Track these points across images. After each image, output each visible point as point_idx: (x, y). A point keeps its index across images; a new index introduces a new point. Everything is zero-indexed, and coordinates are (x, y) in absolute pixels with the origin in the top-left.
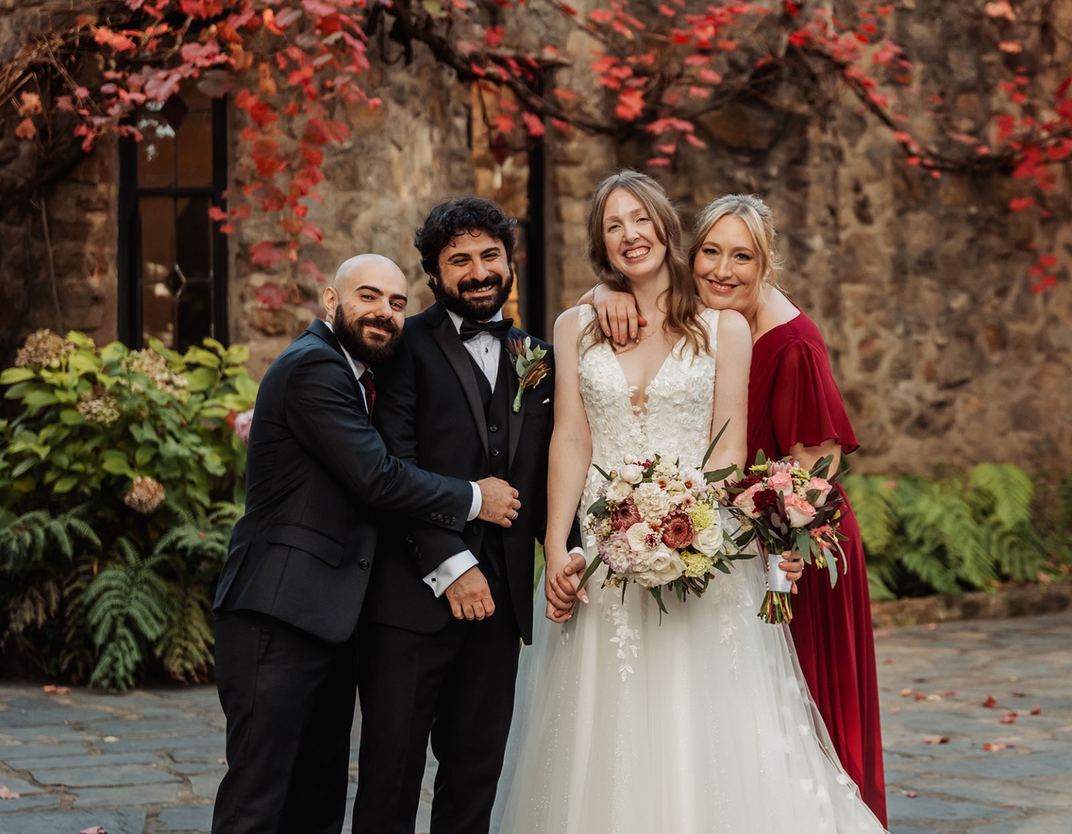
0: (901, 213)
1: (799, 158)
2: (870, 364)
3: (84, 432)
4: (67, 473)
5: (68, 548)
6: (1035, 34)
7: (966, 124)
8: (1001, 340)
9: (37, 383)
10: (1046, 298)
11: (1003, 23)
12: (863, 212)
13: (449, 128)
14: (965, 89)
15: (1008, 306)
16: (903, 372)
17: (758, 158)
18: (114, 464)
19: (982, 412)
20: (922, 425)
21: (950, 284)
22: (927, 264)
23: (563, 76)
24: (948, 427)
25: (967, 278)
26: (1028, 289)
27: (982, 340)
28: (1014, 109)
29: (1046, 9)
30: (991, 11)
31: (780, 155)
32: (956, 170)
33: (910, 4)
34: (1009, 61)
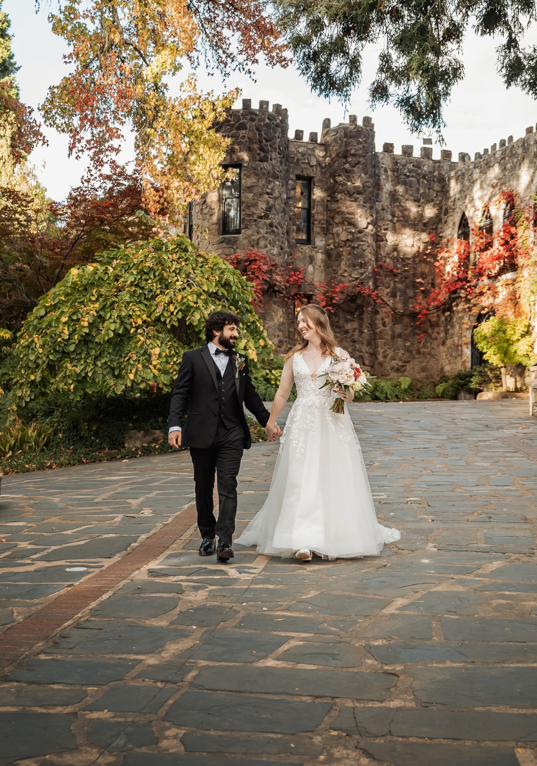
0: (394, 325)
1: (362, 313)
2: (385, 357)
6: (430, 285)
7: (411, 306)
8: (419, 352)
10: (431, 343)
11: (420, 283)
12: (384, 324)
13: (288, 308)
14: (411, 298)
15: (421, 345)
16: (393, 359)
17: (352, 314)
19: (413, 368)
20: (398, 370)
21: (406, 340)
22: (400, 336)
23: (314, 297)
24: (404, 371)
25: (410, 339)
26: (426, 342)
27: (414, 352)
28: (423, 302)
29: (433, 280)
30: (418, 280)
31: (357, 313)
32: (408, 316)
33: (397, 280)
34: (423, 291)
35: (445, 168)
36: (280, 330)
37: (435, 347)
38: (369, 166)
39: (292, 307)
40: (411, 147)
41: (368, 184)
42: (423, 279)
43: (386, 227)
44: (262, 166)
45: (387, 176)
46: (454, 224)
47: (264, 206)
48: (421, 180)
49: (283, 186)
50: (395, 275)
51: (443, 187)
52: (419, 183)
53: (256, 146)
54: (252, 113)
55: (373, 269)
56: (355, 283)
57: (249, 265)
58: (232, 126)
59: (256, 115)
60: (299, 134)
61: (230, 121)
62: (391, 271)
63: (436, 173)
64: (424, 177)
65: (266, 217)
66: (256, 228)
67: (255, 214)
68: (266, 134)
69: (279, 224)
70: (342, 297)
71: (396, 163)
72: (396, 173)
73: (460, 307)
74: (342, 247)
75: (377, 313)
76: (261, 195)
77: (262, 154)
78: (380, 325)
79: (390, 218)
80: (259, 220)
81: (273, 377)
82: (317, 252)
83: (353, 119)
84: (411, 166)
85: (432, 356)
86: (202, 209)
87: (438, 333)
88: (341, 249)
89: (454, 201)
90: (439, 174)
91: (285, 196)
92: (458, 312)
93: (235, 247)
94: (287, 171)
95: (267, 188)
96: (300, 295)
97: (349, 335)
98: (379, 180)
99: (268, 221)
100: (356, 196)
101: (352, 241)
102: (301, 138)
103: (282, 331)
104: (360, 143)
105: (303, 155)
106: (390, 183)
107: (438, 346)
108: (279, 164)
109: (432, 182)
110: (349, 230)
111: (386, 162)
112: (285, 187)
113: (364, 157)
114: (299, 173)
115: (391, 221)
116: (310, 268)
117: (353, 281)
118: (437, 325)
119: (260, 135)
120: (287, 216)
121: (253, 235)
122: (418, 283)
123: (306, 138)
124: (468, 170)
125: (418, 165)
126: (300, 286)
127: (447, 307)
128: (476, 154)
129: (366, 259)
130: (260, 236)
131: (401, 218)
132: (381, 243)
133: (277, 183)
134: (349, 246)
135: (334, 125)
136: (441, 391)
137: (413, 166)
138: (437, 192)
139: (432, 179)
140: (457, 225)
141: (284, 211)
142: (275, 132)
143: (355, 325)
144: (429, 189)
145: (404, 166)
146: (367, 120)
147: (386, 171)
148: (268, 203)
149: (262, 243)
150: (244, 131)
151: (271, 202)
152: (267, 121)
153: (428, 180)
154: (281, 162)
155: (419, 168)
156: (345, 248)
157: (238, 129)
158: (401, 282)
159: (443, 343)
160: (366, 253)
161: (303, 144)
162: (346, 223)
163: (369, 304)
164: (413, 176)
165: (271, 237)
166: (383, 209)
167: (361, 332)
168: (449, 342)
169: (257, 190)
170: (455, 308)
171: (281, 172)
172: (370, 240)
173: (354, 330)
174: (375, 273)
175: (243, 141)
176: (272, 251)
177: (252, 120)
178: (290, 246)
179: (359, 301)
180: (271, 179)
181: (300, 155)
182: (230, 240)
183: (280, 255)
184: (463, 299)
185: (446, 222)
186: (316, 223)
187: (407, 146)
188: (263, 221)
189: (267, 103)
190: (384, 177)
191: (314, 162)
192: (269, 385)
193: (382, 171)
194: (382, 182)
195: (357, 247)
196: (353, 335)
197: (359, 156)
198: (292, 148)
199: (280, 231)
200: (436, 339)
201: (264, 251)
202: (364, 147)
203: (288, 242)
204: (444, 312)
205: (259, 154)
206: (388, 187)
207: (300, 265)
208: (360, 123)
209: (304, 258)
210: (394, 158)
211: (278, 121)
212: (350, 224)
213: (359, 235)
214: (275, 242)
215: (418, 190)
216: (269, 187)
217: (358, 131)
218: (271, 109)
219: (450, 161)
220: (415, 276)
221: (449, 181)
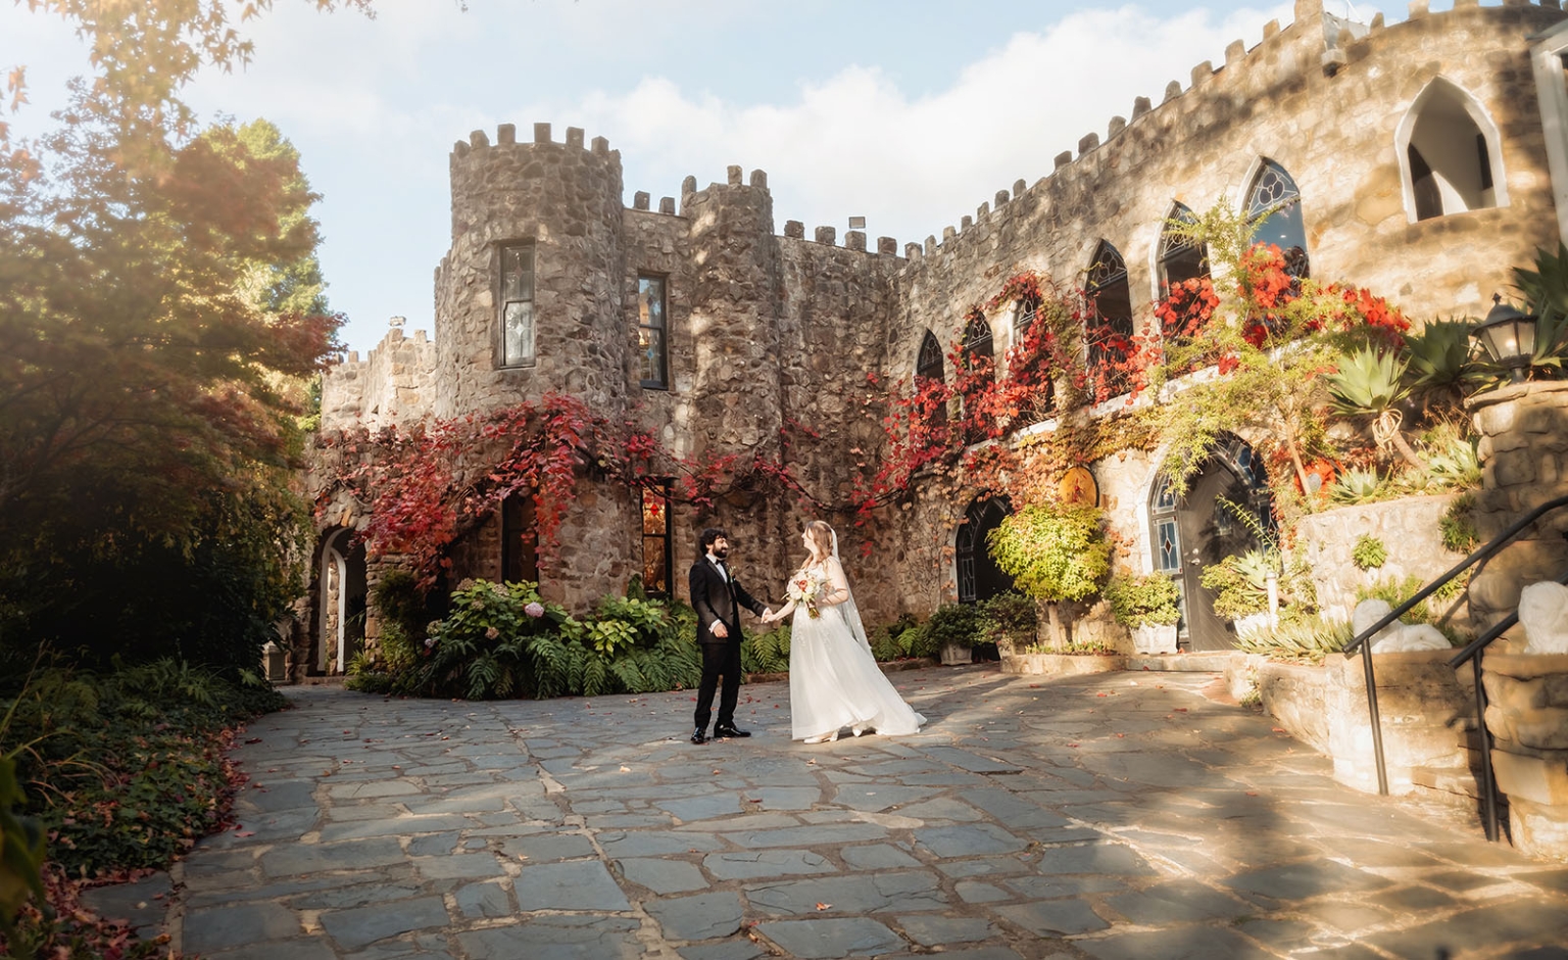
1: (763, 509)
3: (476, 612)
4: (470, 627)
5: (464, 652)
6: (873, 459)
7: (844, 494)
8: (860, 574)
9: (463, 597)
10: (880, 559)
11: (857, 455)
13: (630, 502)
14: (843, 480)
15: (864, 562)
17: (746, 510)
18: (483, 624)
23: (676, 483)
26: (872, 555)
28: (864, 487)
29: (877, 450)
30: (853, 451)
31: (755, 509)
32: (840, 511)
33: (818, 450)
34: (862, 469)
35: (887, 266)
36: (614, 544)
37: (887, 564)
38: (765, 254)
39: (637, 501)
40: (831, 231)
41: (764, 283)
42: (862, 450)
43: (796, 360)
44: (573, 242)
45: (795, 276)
46: (910, 353)
47: (578, 315)
48: (850, 284)
49: (614, 282)
50: (816, 443)
51: (886, 297)
52: (847, 290)
53: (561, 206)
54: (555, 148)
55: (779, 430)
56: (749, 454)
57: (549, 420)
58: (516, 171)
59: (561, 152)
60: (642, 199)
61: (512, 162)
62: (809, 435)
63: (874, 274)
64: (854, 280)
65: (583, 334)
66: (563, 355)
67: (560, 327)
68: (578, 186)
69: (608, 348)
70: (728, 480)
71: (808, 255)
72: (808, 272)
73: (932, 494)
74: (723, 392)
75: (788, 508)
76: (572, 294)
77: (573, 222)
78: (794, 529)
79: (803, 345)
80: (568, 339)
81: (599, 637)
82: (679, 403)
83: (735, 173)
84: (832, 262)
85: (883, 580)
86: (464, 325)
87: (891, 540)
88: (722, 396)
89: (909, 315)
90: (878, 275)
91: (618, 301)
92: (928, 502)
93: (523, 390)
94: (622, 259)
95: (583, 282)
96: (650, 478)
97: (743, 549)
98: (781, 281)
99: (587, 343)
100: (744, 302)
101: (741, 381)
102: (647, 206)
103: (619, 546)
104: (747, 213)
105: (650, 234)
106: (800, 288)
107: (892, 561)
108: (605, 243)
109: (868, 289)
110: (735, 363)
111: (792, 252)
112: (617, 285)
113: (756, 236)
114: (642, 264)
115: (805, 350)
116: (668, 433)
117: (745, 451)
118: (890, 527)
119: (568, 187)
120: (622, 336)
121: (558, 367)
122: (854, 455)
123: (655, 207)
124: (934, 257)
125: (843, 259)
126: (650, 461)
127: (908, 494)
128: (947, 229)
129: (767, 412)
130: (571, 368)
131: (821, 347)
132: (790, 388)
133: (602, 275)
134: (736, 390)
135: (701, 187)
136: (909, 644)
137: (836, 260)
138: (877, 304)
139: (867, 283)
140: (916, 354)
141: (616, 326)
142: (597, 186)
143: (753, 530)
144: (864, 299)
145: (821, 260)
146: (759, 177)
147: (792, 267)
148: (585, 309)
149: (576, 382)
150: (538, 180)
151: (592, 308)
152: (581, 164)
153: (861, 286)
154: (610, 241)
155: (847, 264)
156: (729, 394)
157: (528, 175)
158: (827, 453)
159: (901, 557)
160: (767, 402)
161: (650, 216)
162: (729, 350)
163: (774, 493)
164: (836, 277)
165: (592, 372)
166: (790, 331)
167: (763, 543)
168: (911, 555)
169: (562, 286)
170: (922, 496)
171: (609, 256)
172: (771, 379)
173: (751, 539)
174: (782, 440)
175: (537, 196)
176: (595, 398)
177: (553, 160)
178: (629, 391)
179: (757, 488)
180: (590, 267)
181: (643, 235)
182: (514, 377)
183: (611, 404)
184: (939, 479)
185: (894, 353)
186: (677, 351)
187: (824, 229)
188: (577, 341)
189: (580, 133)
190: (789, 277)
191: (669, 248)
192: (590, 654)
193: (786, 266)
194: (787, 285)
195: (751, 392)
196: (748, 548)
197: (749, 235)
198: (630, 223)
199: (611, 362)
200: (888, 549)
201: (580, 396)
202: (755, 219)
203: (626, 382)
204: (899, 504)
205: (567, 221)
206: (796, 293)
207: (648, 424)
208: (746, 181)
209: (657, 412)
210: (804, 247)
211: (602, 167)
212: (736, 351)
213: (753, 370)
214: (600, 381)
215: (846, 299)
216: (588, 280)
217: (744, 193)
218: (588, 146)
219: (894, 255)
220: (848, 443)
221: (896, 285)
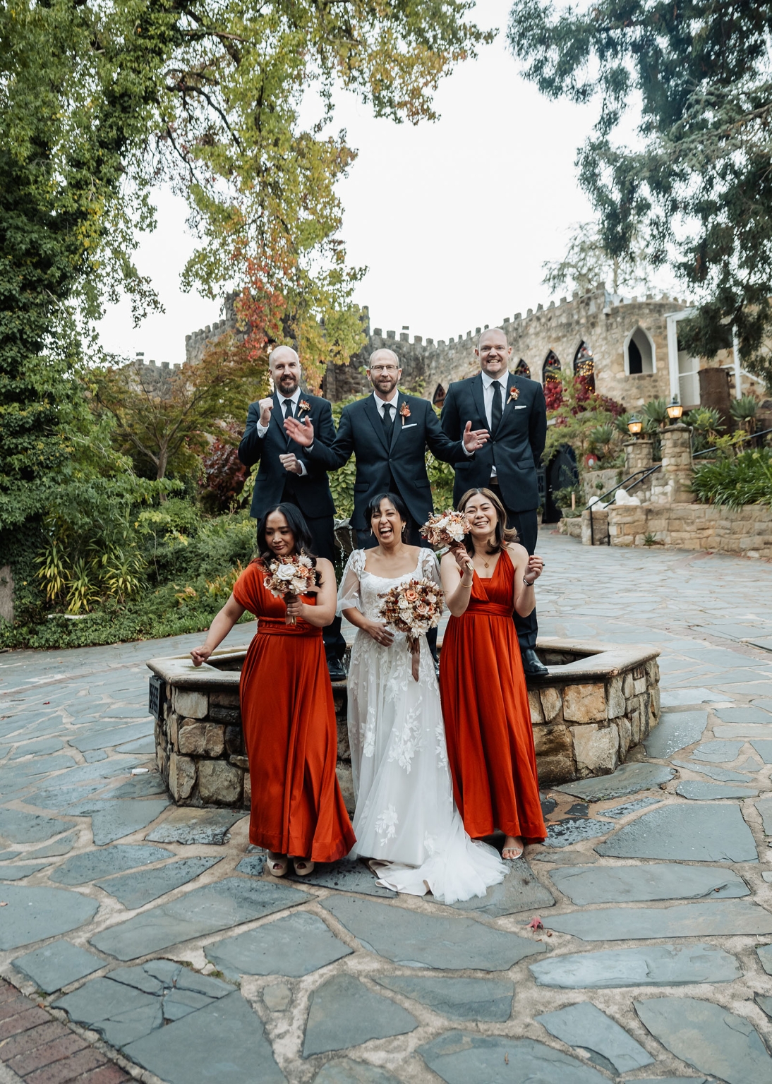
35: (418, 350)
40: (394, 333)
46: (430, 394)
51: (418, 365)
63: (412, 353)
89: (429, 375)
109: (410, 361)
111: (377, 343)
124: (443, 351)
125: (399, 347)
128: (450, 338)
138: (414, 369)
139: (409, 357)
140: (433, 395)
144: (408, 366)
146: (365, 308)
153: (406, 360)
187: (390, 331)
208: (360, 310)
210: (382, 339)
219: (421, 344)
221: (423, 359)
